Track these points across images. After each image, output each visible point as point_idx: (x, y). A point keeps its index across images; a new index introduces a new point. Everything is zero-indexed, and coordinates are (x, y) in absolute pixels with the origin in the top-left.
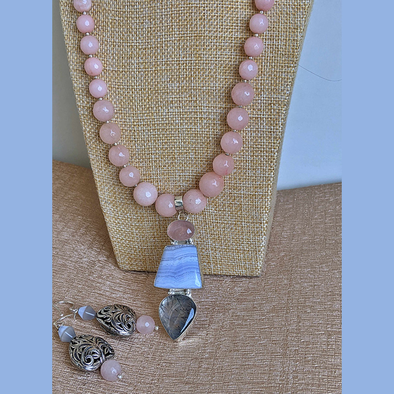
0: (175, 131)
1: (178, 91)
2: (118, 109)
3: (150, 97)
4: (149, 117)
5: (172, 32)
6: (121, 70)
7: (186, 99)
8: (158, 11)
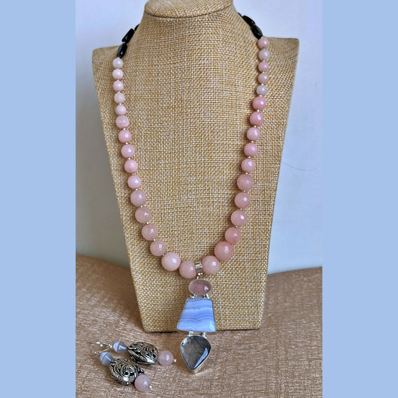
0: (193, 213)
1: (195, 183)
2: (149, 197)
3: (174, 188)
4: (172, 203)
5: (191, 141)
6: (152, 169)
7: (201, 188)
8: (181, 127)
